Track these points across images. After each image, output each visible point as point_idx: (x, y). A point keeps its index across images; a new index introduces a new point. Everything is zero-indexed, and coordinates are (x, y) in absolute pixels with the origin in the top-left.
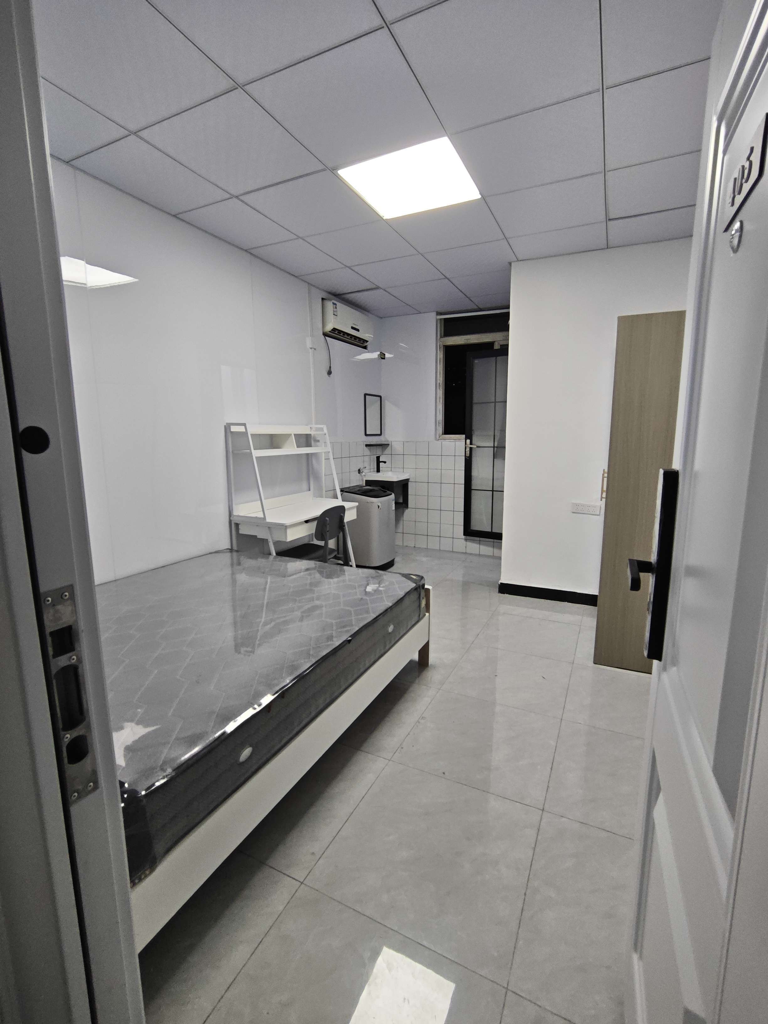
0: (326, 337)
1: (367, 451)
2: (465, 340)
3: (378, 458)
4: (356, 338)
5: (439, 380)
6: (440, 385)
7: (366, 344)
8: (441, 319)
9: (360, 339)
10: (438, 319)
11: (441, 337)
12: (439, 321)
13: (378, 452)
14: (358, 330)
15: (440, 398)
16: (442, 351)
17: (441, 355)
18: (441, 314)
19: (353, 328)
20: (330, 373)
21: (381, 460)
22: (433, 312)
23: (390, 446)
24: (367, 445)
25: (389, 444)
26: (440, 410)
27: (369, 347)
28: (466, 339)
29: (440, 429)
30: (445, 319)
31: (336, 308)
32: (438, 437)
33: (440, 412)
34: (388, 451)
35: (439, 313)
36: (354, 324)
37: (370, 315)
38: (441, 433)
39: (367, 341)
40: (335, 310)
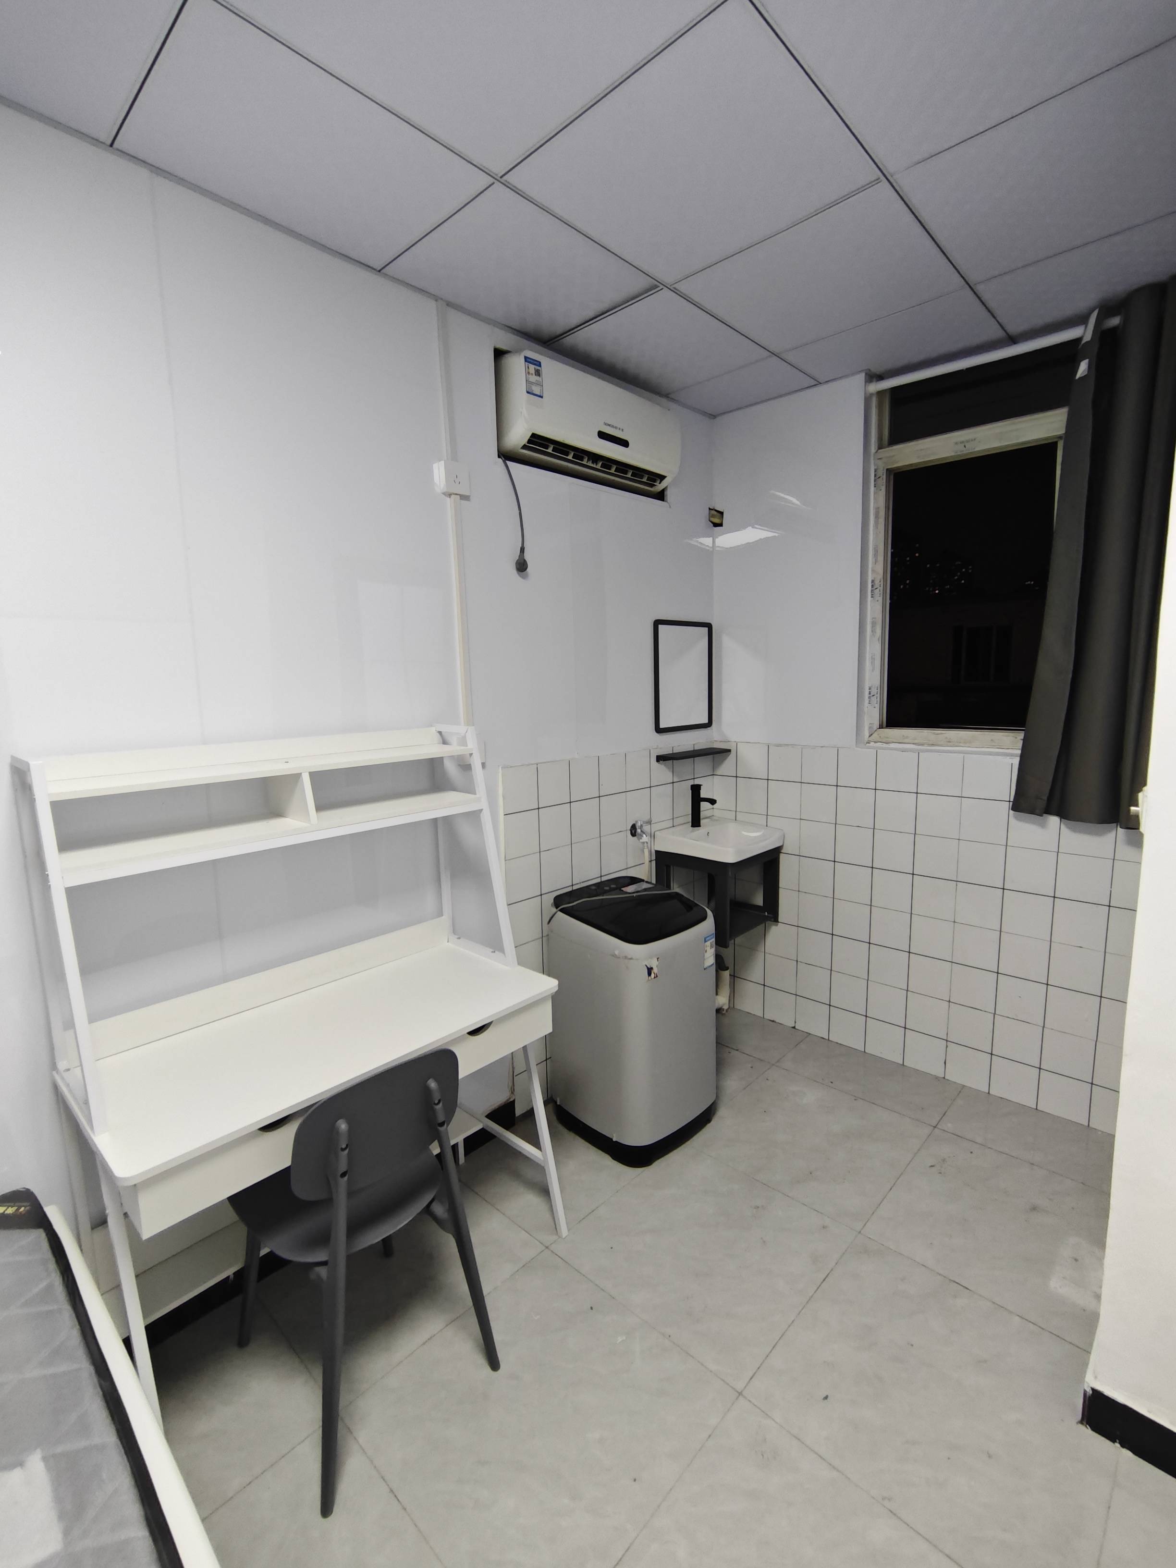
0: (508, 463)
1: (662, 772)
2: (956, 443)
3: (696, 789)
4: (623, 467)
5: (873, 571)
6: (877, 582)
7: (659, 487)
8: (880, 393)
9: (638, 472)
10: (872, 395)
11: (880, 447)
12: (874, 402)
13: (699, 771)
14: (625, 443)
15: (874, 624)
16: (883, 488)
17: (879, 500)
18: (880, 377)
19: (602, 435)
20: (522, 566)
21: (703, 795)
22: (853, 374)
23: (733, 753)
24: (660, 758)
25: (729, 751)
26: (873, 659)
27: (669, 494)
28: (962, 442)
29: (875, 711)
30: (894, 390)
31: (538, 373)
32: (867, 734)
33: (873, 663)
34: (727, 766)
35: (873, 377)
36: (605, 424)
37: (673, 406)
38: (876, 724)
39: (662, 478)
40: (533, 378)
